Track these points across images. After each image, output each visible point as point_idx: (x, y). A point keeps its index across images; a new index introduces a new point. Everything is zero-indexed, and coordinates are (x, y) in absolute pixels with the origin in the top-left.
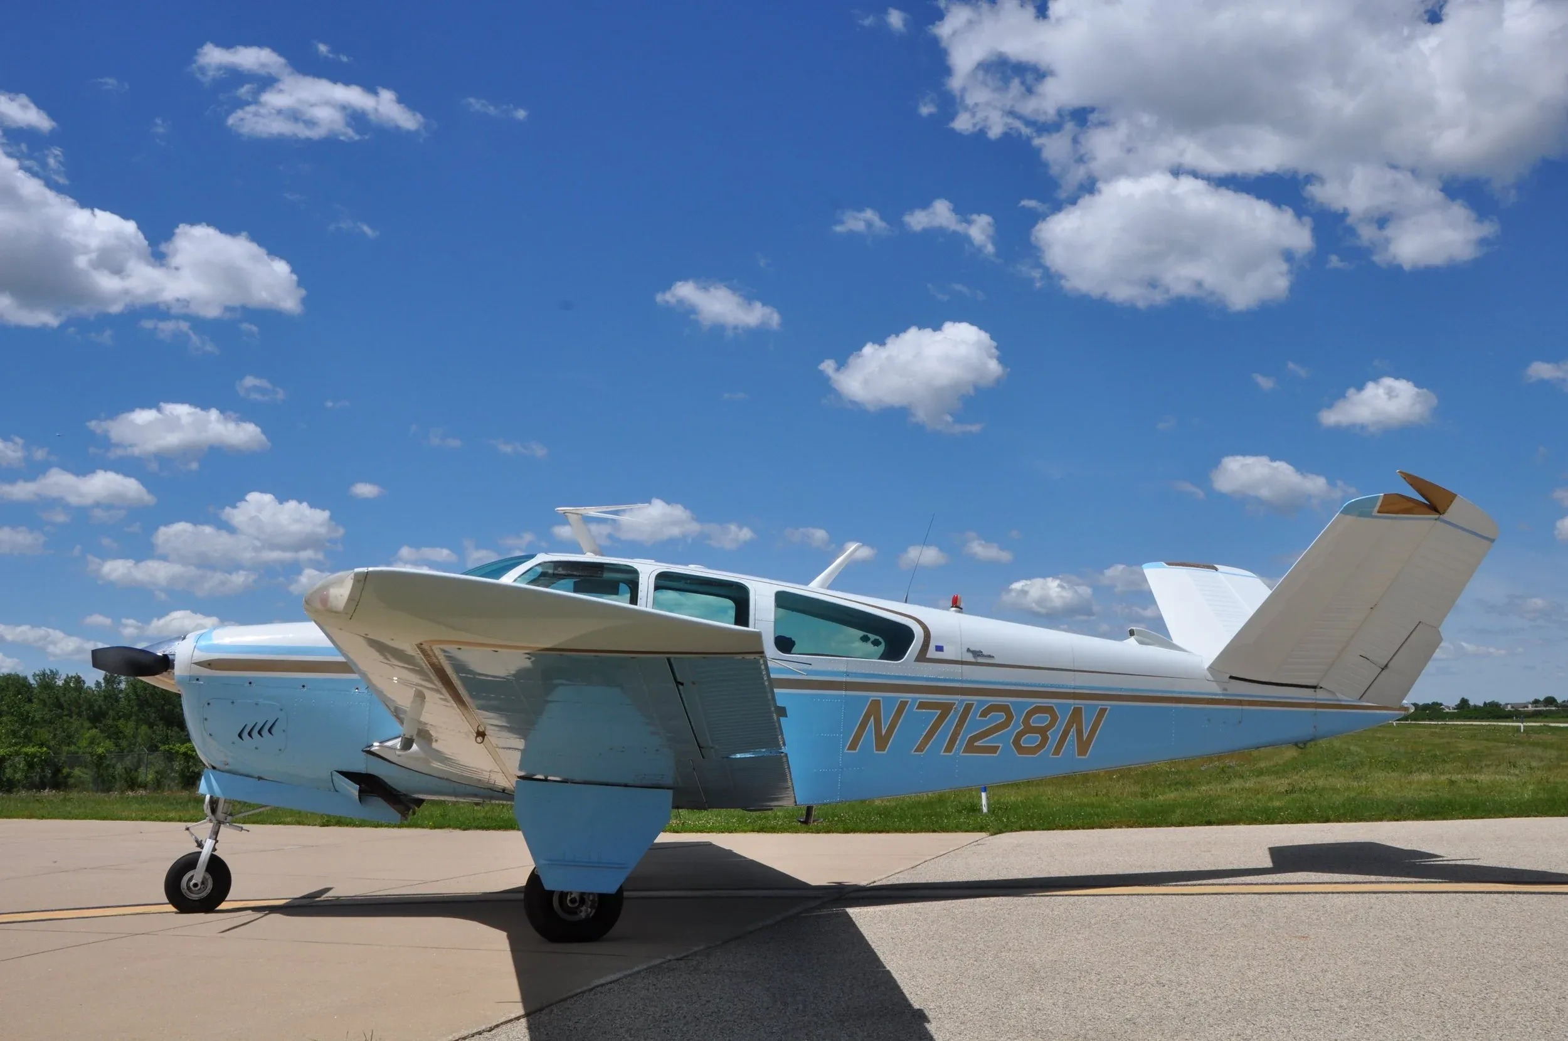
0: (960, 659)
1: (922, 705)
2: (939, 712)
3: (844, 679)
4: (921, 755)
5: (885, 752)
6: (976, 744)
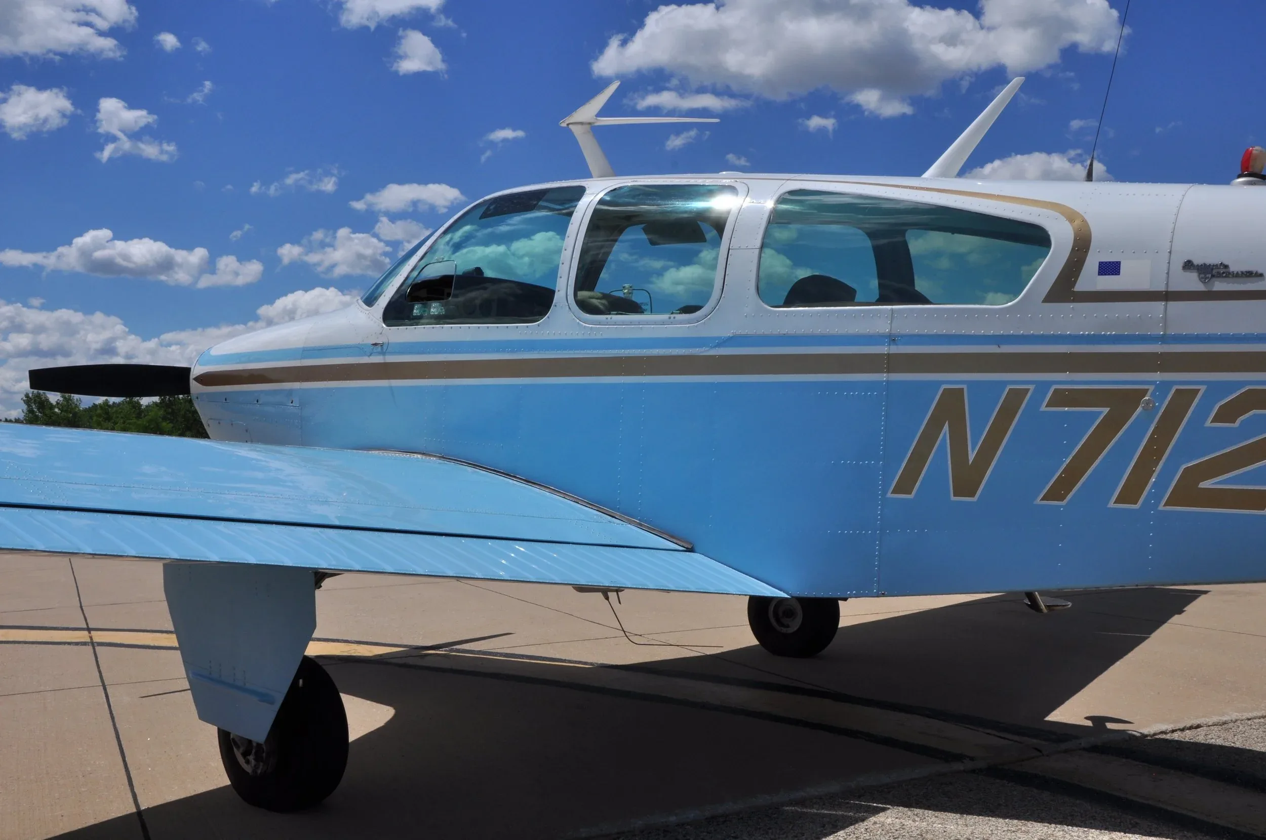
0: (1161, 288)
1: (1062, 398)
2: (1106, 410)
3: (884, 349)
4: (1061, 506)
5: (974, 499)
6: (1205, 484)
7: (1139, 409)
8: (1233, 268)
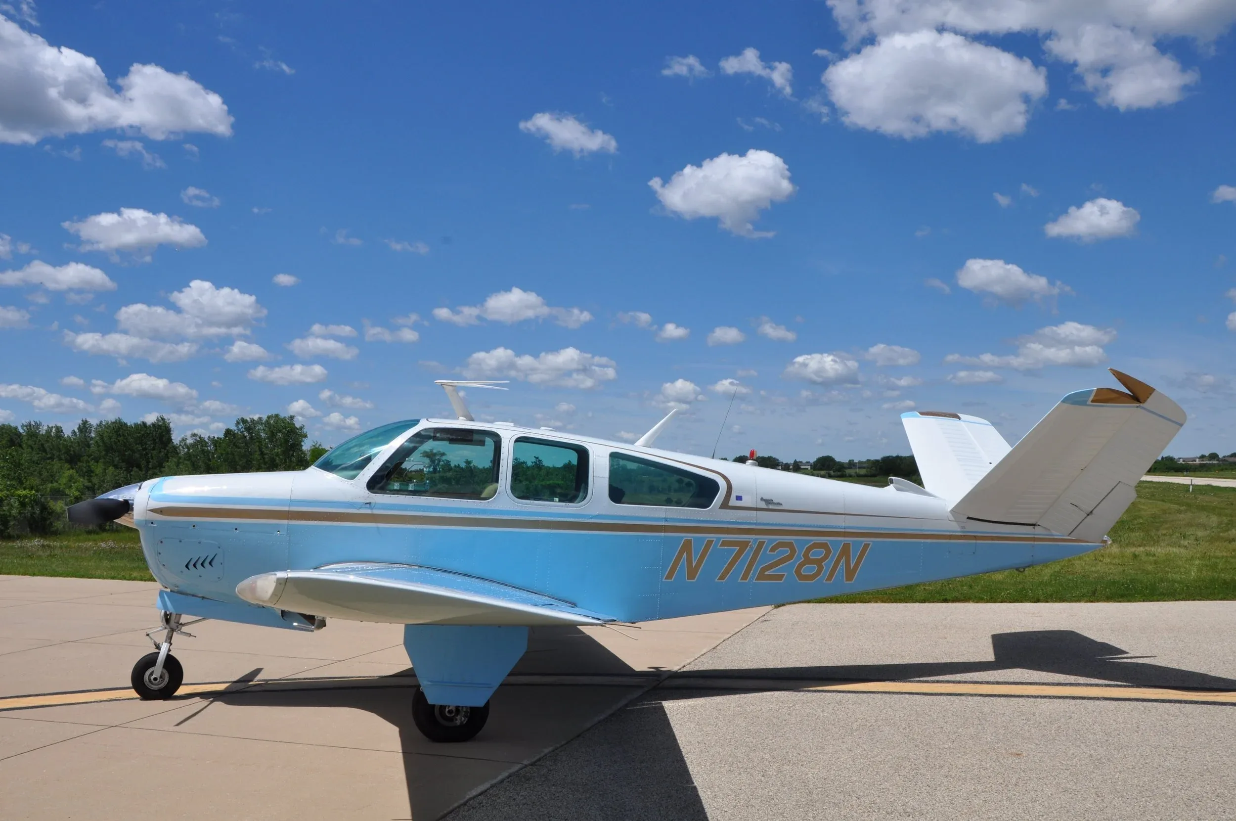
0: (755, 506)
1: (724, 543)
2: (738, 548)
3: (663, 524)
4: (723, 582)
5: (695, 580)
6: (766, 573)
7: (748, 548)
8: (775, 501)
